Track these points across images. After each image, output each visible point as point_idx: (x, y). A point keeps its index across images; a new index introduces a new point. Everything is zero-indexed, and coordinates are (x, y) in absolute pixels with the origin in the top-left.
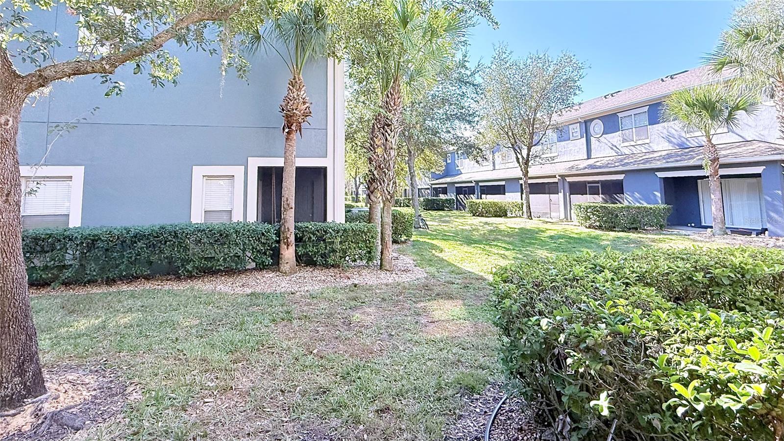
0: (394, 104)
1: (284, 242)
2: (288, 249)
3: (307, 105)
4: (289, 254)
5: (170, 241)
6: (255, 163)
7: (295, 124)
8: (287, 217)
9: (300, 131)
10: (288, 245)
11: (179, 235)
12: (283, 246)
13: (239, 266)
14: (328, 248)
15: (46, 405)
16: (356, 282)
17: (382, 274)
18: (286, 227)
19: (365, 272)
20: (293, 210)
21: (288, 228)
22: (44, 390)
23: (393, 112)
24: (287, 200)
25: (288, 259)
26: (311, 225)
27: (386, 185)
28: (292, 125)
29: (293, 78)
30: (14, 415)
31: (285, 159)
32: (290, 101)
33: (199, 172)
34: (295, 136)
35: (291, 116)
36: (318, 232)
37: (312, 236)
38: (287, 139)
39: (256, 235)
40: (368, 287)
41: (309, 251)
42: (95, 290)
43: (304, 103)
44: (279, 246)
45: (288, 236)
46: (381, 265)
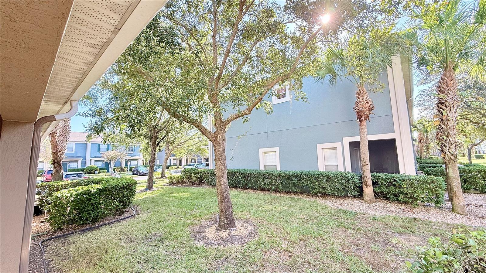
0: (447, 86)
1: (364, 184)
2: (367, 188)
3: (370, 103)
4: (369, 191)
5: (305, 178)
6: (347, 140)
7: (363, 116)
8: (365, 170)
9: (369, 119)
10: (367, 186)
11: (309, 176)
12: (364, 187)
13: (339, 194)
14: (397, 190)
15: (232, 232)
16: (416, 217)
17: (452, 215)
18: (365, 176)
19: (433, 211)
20: (369, 165)
21: (366, 176)
22: (235, 226)
23: (446, 92)
24: (364, 160)
25: (368, 194)
26: (382, 175)
27: (447, 148)
28: (362, 117)
29: (359, 90)
30: (225, 232)
31: (360, 136)
32: (358, 104)
33: (320, 147)
34: (365, 123)
35: (360, 112)
36: (388, 180)
37: (384, 182)
38: (360, 125)
39: (346, 179)
40: (427, 222)
41: (383, 191)
42: (282, 195)
43: (368, 103)
44: (362, 185)
45: (367, 181)
46: (453, 209)
